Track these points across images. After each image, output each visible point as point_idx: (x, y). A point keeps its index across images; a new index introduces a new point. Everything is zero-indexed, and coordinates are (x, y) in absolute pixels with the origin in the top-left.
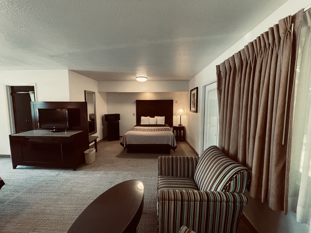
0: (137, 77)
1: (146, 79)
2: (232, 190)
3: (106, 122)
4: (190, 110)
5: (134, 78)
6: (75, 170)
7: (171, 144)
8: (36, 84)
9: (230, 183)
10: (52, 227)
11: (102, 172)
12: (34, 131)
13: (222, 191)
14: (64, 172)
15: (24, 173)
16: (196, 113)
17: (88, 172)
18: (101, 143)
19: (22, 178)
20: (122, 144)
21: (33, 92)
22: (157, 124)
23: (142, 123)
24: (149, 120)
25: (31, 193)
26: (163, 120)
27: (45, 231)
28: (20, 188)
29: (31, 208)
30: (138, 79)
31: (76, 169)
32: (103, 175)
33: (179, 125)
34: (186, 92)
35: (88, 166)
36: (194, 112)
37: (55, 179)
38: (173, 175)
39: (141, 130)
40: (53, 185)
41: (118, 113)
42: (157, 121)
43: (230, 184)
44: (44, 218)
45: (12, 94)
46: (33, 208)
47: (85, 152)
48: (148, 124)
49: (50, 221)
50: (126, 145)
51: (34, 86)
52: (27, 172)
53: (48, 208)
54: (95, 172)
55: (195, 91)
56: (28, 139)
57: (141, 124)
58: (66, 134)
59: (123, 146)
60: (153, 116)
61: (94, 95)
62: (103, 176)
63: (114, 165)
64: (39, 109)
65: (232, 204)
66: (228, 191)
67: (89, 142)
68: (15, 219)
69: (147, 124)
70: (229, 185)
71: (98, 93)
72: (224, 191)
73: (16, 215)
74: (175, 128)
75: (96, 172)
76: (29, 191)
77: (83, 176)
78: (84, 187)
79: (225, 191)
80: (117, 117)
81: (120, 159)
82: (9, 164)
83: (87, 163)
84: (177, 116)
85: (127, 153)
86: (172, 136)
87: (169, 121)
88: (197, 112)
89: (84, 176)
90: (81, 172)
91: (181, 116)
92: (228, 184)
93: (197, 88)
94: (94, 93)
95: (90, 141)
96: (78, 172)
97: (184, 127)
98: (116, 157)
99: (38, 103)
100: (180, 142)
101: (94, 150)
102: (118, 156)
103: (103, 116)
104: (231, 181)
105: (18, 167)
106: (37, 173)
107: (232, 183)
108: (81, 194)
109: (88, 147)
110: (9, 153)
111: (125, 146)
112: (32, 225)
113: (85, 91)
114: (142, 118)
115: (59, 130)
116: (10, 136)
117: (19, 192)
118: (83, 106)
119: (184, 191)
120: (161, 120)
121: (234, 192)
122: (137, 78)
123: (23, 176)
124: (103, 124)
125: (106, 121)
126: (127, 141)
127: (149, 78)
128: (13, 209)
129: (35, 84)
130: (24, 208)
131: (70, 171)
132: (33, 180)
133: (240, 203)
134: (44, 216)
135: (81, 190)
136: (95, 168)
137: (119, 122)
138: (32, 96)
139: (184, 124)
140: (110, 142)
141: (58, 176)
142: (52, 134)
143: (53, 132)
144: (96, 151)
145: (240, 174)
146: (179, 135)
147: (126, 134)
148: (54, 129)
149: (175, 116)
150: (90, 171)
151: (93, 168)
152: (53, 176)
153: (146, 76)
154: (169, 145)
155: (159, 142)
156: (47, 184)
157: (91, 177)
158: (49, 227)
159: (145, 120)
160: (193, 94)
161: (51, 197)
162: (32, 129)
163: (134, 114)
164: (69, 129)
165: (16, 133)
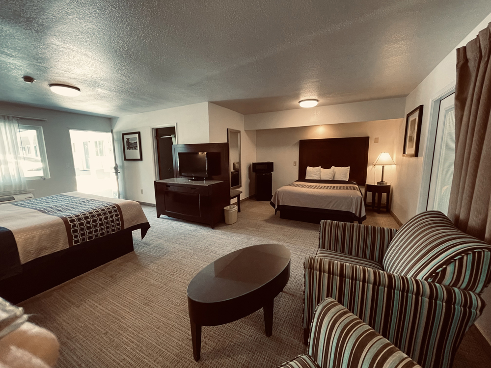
0: (300, 101)
1: (315, 103)
2: (447, 280)
3: (254, 173)
4: (404, 153)
5: (296, 103)
6: (213, 228)
7: (354, 212)
9: (446, 268)
10: (187, 277)
11: (243, 236)
12: (175, 178)
13: (426, 279)
14: (202, 229)
15: (166, 223)
16: (414, 159)
17: (226, 232)
19: (164, 228)
20: (273, 205)
21: (175, 135)
22: (335, 179)
23: (307, 178)
24: (321, 172)
25: (171, 242)
26: (346, 173)
28: (163, 236)
30: (302, 105)
32: (244, 239)
33: (378, 183)
34: (399, 120)
35: (228, 226)
36: (412, 156)
37: (193, 234)
38: (343, 251)
39: (303, 186)
40: (190, 239)
41: (271, 161)
42: (334, 175)
43: (444, 270)
44: (181, 268)
45: (156, 137)
46: (172, 256)
47: (225, 208)
48: (319, 179)
49: (185, 271)
50: (278, 206)
51: (175, 127)
53: (184, 259)
55: (416, 115)
56: (169, 186)
58: (205, 183)
59: (274, 207)
60: (327, 166)
61: (239, 134)
63: (260, 230)
64: (179, 153)
65: (444, 304)
66: (440, 282)
68: (157, 261)
69: (317, 178)
70: (442, 271)
71: (244, 132)
72: (430, 280)
74: (370, 188)
75: (236, 234)
76: (169, 240)
77: (220, 236)
79: (433, 281)
80: (269, 167)
82: (155, 213)
83: (226, 222)
84: (377, 166)
85: (280, 218)
86: (357, 198)
87: (358, 175)
88: (416, 154)
89: (222, 237)
90: (219, 231)
91: (383, 166)
92: (441, 269)
93: (421, 108)
94: (239, 132)
95: (232, 195)
96: (216, 230)
97: (390, 186)
98: (263, 221)
99: (178, 146)
100: (378, 213)
101: (236, 207)
102: (267, 221)
103: (250, 165)
104: (447, 265)
105: (162, 216)
106: (176, 225)
107: (450, 269)
108: (217, 254)
109: (229, 204)
110: (154, 202)
111: (276, 207)
112: (170, 270)
113: (228, 129)
114: (309, 169)
115: (198, 179)
116: (155, 182)
117: (161, 239)
118: (224, 148)
119: (348, 264)
120: (342, 172)
121: (453, 286)
122: (300, 103)
123: (165, 225)
124: (250, 177)
126: (280, 199)
127: (322, 101)
128: (156, 252)
129: (176, 124)
130: (164, 254)
131: (208, 228)
132: (173, 231)
133: (465, 306)
134: (180, 265)
135: (218, 250)
137: (271, 174)
138: (173, 140)
139: (389, 181)
140: (258, 202)
141: (196, 231)
142: (192, 183)
143: (192, 180)
144: (239, 210)
145: (471, 255)
146: (376, 201)
147: (279, 190)
148: (193, 177)
149: (371, 166)
152: (190, 231)
153: (316, 98)
154: (351, 213)
155: (334, 205)
156: (185, 237)
157: (229, 238)
159: (313, 172)
160: (412, 121)
162: (173, 177)
163: (295, 163)
164: (208, 179)
165: (160, 179)
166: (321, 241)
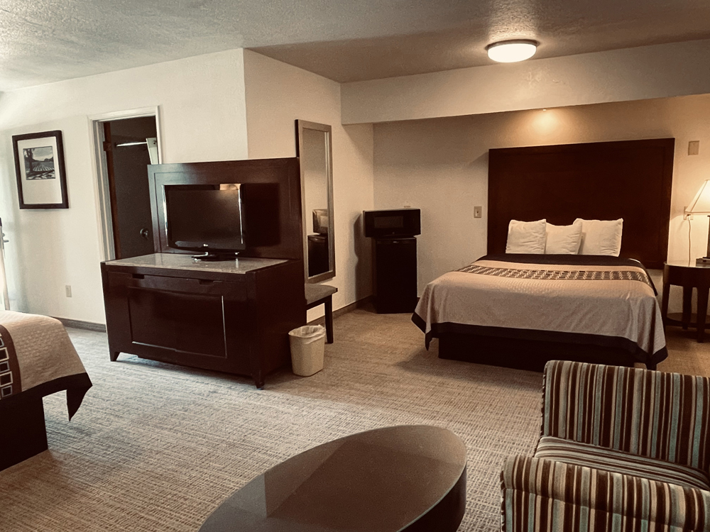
0: (489, 46)
1: (531, 50)
3: (369, 239)
5: (478, 49)
6: (260, 386)
7: (634, 339)
8: (159, 107)
10: (190, 517)
11: (342, 405)
12: (158, 255)
14: (230, 388)
15: (135, 374)
17: (296, 398)
18: (351, 316)
19: (129, 387)
20: (420, 323)
21: (154, 139)
22: (585, 253)
23: (510, 249)
24: (545, 234)
25: (149, 425)
26: (614, 237)
27: (174, 521)
28: (125, 410)
29: (147, 461)
30: (496, 54)
31: (263, 384)
32: (342, 414)
35: (301, 381)
37: (206, 403)
38: (605, 443)
39: (499, 272)
40: (199, 416)
41: (413, 207)
42: (582, 242)
44: (175, 492)
45: (106, 145)
46: (151, 462)
47: (291, 333)
48: (539, 252)
49: (187, 502)
50: (434, 325)
51: (154, 118)
52: (140, 373)
53: (184, 470)
54: (318, 403)
56: (142, 276)
57: (507, 252)
59: (423, 329)
60: (562, 218)
61: (327, 135)
62: (343, 417)
63: (385, 390)
64: (166, 187)
67: (306, 301)
68: (112, 477)
69: (536, 250)
71: (342, 128)
73: (115, 468)
74: (677, 275)
75: (322, 403)
76: (143, 420)
77: (281, 408)
78: (281, 439)
80: (409, 221)
81: (408, 374)
82: (103, 348)
83: (296, 370)
84: (695, 215)
85: (441, 357)
86: (643, 303)
89: (285, 410)
90: (277, 394)
94: (328, 129)
95: (310, 296)
96: (269, 393)
98: (394, 365)
99: (164, 168)
101: (321, 331)
102: (405, 365)
103: (359, 219)
105: (122, 356)
106: (162, 380)
108: (270, 455)
109: (303, 321)
110: (101, 318)
111: (428, 329)
112: (146, 500)
113: (297, 122)
114: (515, 225)
115: (218, 256)
116: (103, 265)
117: (121, 417)
118: (289, 170)
119: (617, 475)
120: (602, 234)
122: (491, 50)
123: (132, 381)
124: (359, 249)
125: (367, 236)
126: (439, 308)
127: (546, 44)
128: (108, 453)
129: (157, 109)
130: (130, 458)
131: (246, 385)
132: (154, 396)
134: (174, 487)
135: (273, 445)
136: (319, 390)
137: (415, 240)
138: (152, 151)
140: (381, 317)
141: (214, 395)
142: (201, 266)
143: (203, 259)
144: (330, 339)
146: (694, 310)
147: (435, 282)
148: (206, 249)
149: (680, 218)
150: (305, 396)
151: (313, 389)
152: (199, 394)
153: (531, 35)
154: (628, 341)
155: (577, 325)
156: (186, 411)
157: (304, 413)
158: (185, 515)
159: (524, 235)
161: (193, 445)
162: (153, 252)
163: (478, 210)
165: (117, 258)
166: (547, 415)
